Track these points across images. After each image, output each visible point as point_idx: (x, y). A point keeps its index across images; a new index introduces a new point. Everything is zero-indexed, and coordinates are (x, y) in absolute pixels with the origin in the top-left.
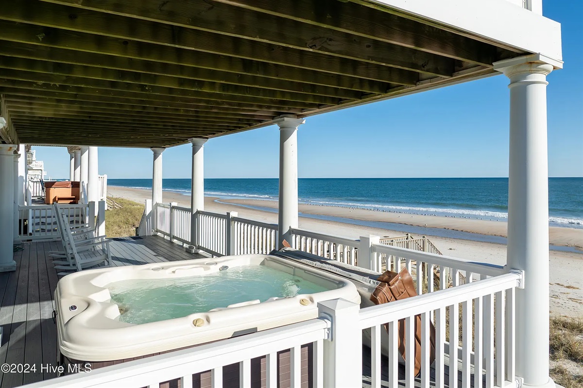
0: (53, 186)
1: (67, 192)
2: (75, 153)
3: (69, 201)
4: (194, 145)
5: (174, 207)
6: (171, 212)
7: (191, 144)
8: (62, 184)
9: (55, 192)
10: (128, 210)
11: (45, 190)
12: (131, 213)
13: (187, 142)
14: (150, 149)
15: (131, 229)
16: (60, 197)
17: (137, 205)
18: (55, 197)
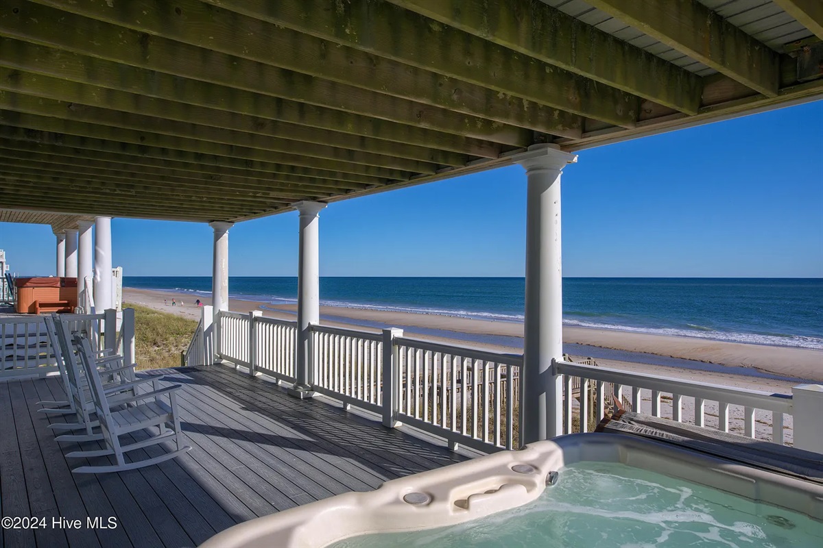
0: (28, 284)
1: (53, 295)
2: (66, 233)
3: (56, 309)
4: (302, 214)
5: (257, 319)
6: (252, 327)
7: (297, 212)
8: (45, 282)
9: (32, 295)
10: (143, 321)
11: (15, 291)
12: (148, 324)
13: (290, 209)
14: (207, 224)
15: (151, 349)
16: (42, 301)
17: (153, 313)
18: (35, 302)
